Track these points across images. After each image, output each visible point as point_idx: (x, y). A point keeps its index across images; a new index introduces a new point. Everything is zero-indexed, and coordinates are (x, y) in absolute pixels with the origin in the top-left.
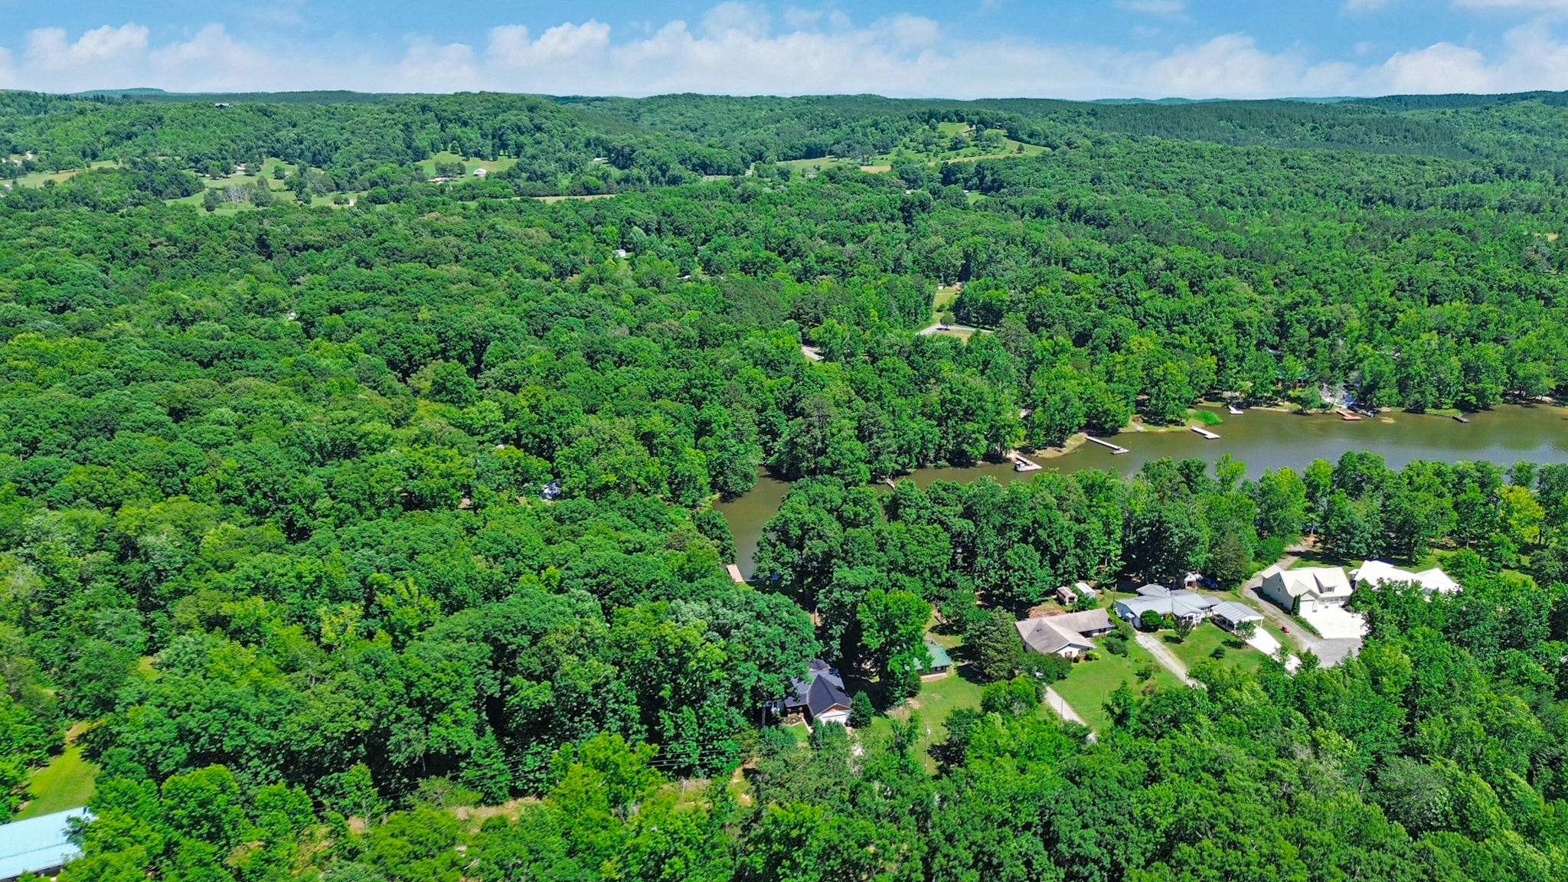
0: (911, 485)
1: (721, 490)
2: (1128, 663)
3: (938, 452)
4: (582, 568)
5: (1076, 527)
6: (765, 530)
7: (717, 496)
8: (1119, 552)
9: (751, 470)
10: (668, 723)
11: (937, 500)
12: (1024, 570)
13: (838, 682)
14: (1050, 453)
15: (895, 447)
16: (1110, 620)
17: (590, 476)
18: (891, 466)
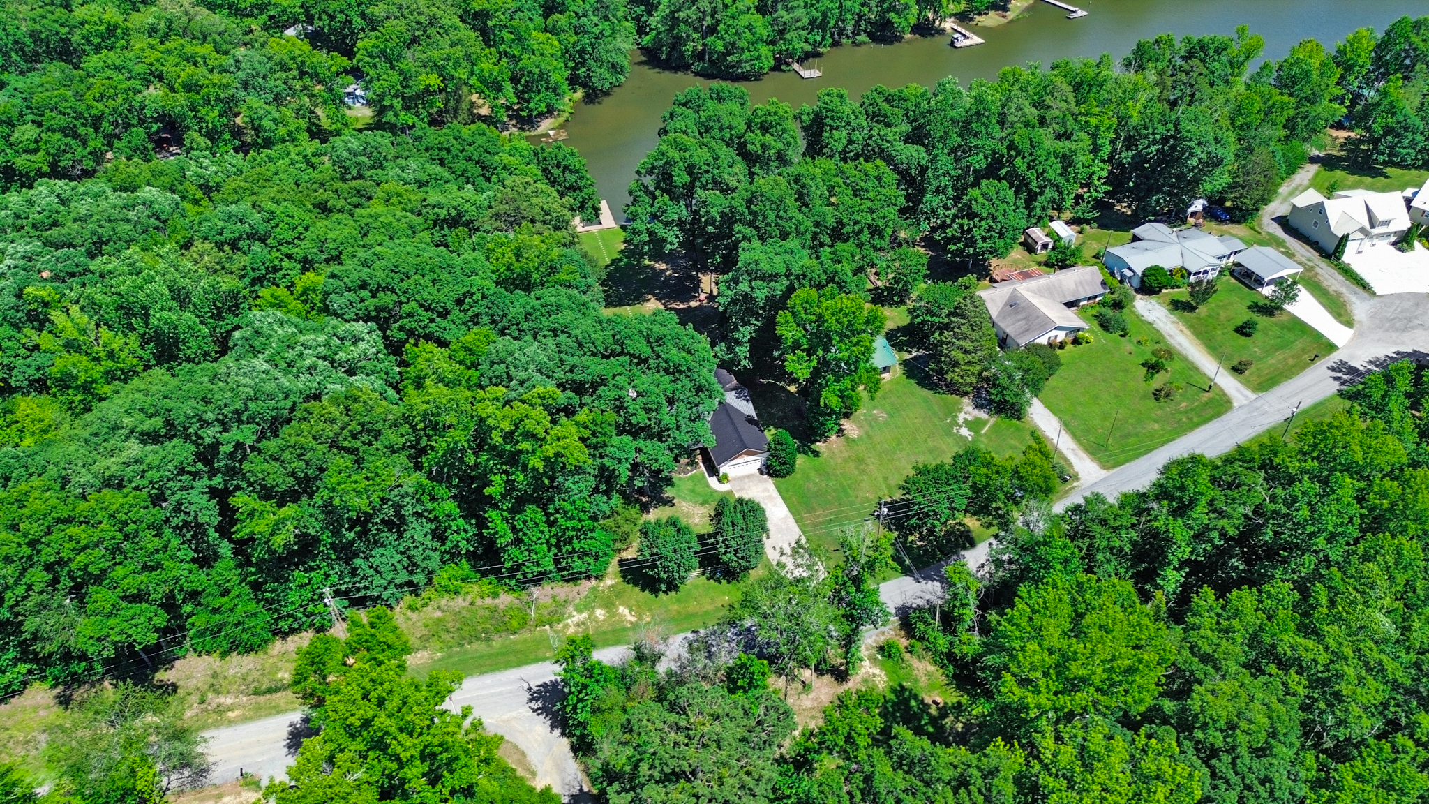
0: (841, 96)
1: (584, 86)
2: (1131, 347)
3: (857, 23)
4: (355, 276)
5: (1060, 146)
6: (638, 172)
7: (579, 94)
8: (1105, 174)
9: (620, 59)
10: (502, 527)
11: (877, 117)
12: (994, 218)
13: (747, 408)
14: (991, 19)
15: (805, 21)
16: (1104, 283)
17: (406, 78)
18: (800, 46)
